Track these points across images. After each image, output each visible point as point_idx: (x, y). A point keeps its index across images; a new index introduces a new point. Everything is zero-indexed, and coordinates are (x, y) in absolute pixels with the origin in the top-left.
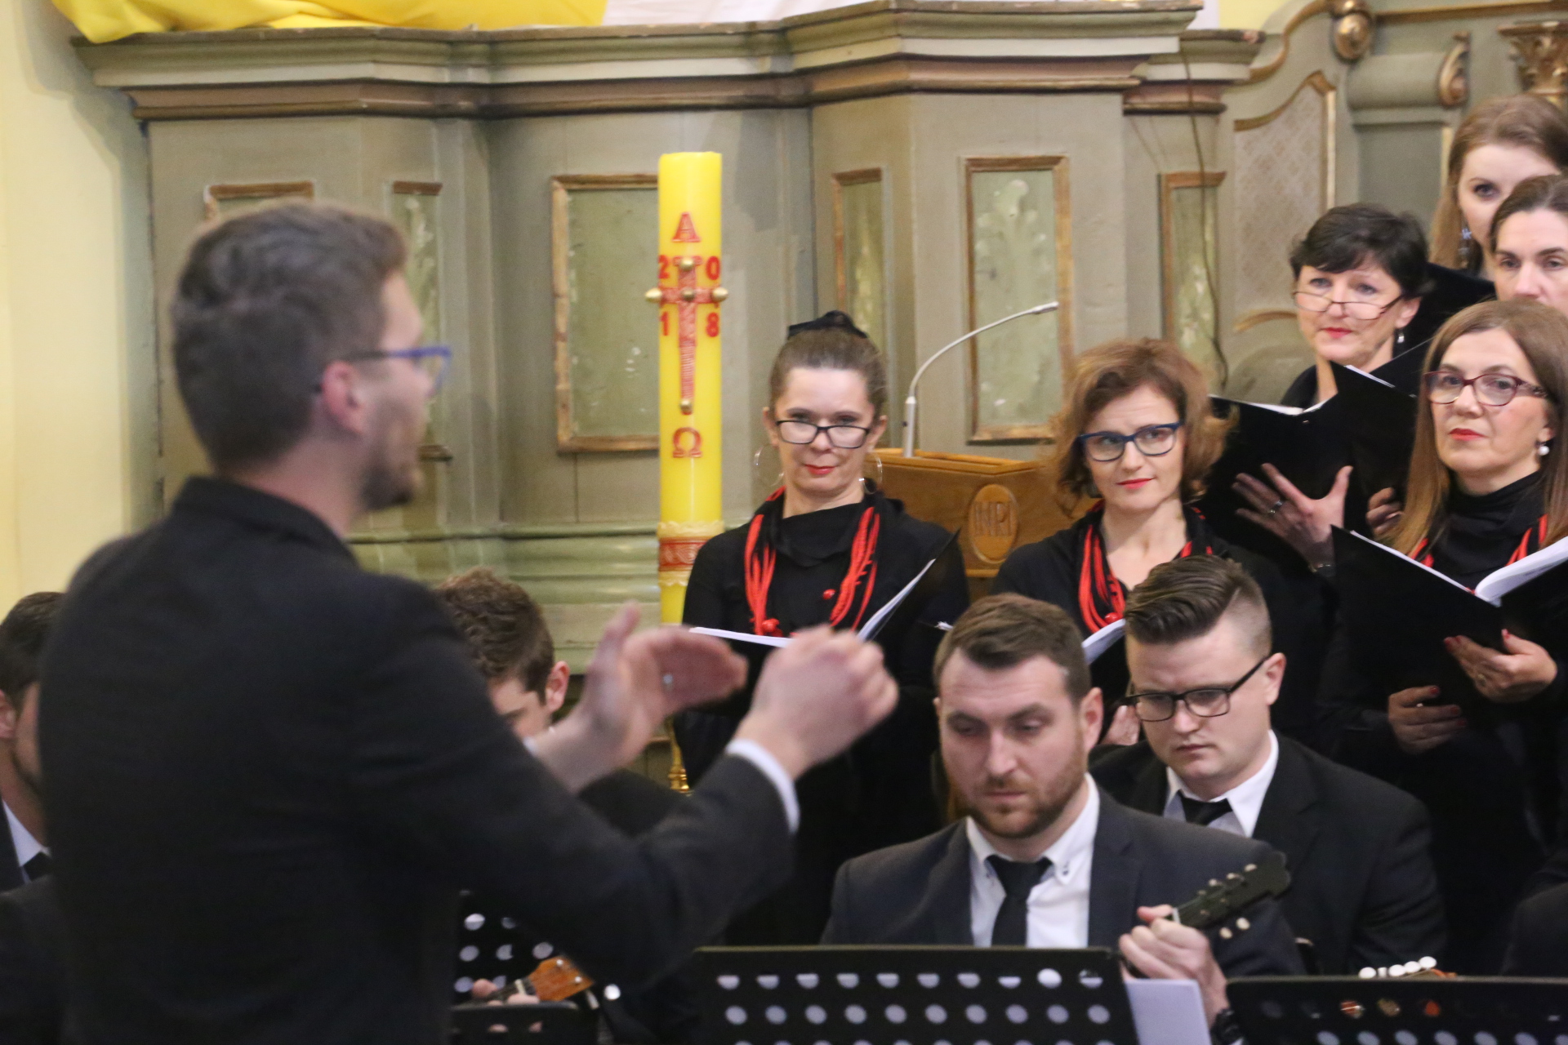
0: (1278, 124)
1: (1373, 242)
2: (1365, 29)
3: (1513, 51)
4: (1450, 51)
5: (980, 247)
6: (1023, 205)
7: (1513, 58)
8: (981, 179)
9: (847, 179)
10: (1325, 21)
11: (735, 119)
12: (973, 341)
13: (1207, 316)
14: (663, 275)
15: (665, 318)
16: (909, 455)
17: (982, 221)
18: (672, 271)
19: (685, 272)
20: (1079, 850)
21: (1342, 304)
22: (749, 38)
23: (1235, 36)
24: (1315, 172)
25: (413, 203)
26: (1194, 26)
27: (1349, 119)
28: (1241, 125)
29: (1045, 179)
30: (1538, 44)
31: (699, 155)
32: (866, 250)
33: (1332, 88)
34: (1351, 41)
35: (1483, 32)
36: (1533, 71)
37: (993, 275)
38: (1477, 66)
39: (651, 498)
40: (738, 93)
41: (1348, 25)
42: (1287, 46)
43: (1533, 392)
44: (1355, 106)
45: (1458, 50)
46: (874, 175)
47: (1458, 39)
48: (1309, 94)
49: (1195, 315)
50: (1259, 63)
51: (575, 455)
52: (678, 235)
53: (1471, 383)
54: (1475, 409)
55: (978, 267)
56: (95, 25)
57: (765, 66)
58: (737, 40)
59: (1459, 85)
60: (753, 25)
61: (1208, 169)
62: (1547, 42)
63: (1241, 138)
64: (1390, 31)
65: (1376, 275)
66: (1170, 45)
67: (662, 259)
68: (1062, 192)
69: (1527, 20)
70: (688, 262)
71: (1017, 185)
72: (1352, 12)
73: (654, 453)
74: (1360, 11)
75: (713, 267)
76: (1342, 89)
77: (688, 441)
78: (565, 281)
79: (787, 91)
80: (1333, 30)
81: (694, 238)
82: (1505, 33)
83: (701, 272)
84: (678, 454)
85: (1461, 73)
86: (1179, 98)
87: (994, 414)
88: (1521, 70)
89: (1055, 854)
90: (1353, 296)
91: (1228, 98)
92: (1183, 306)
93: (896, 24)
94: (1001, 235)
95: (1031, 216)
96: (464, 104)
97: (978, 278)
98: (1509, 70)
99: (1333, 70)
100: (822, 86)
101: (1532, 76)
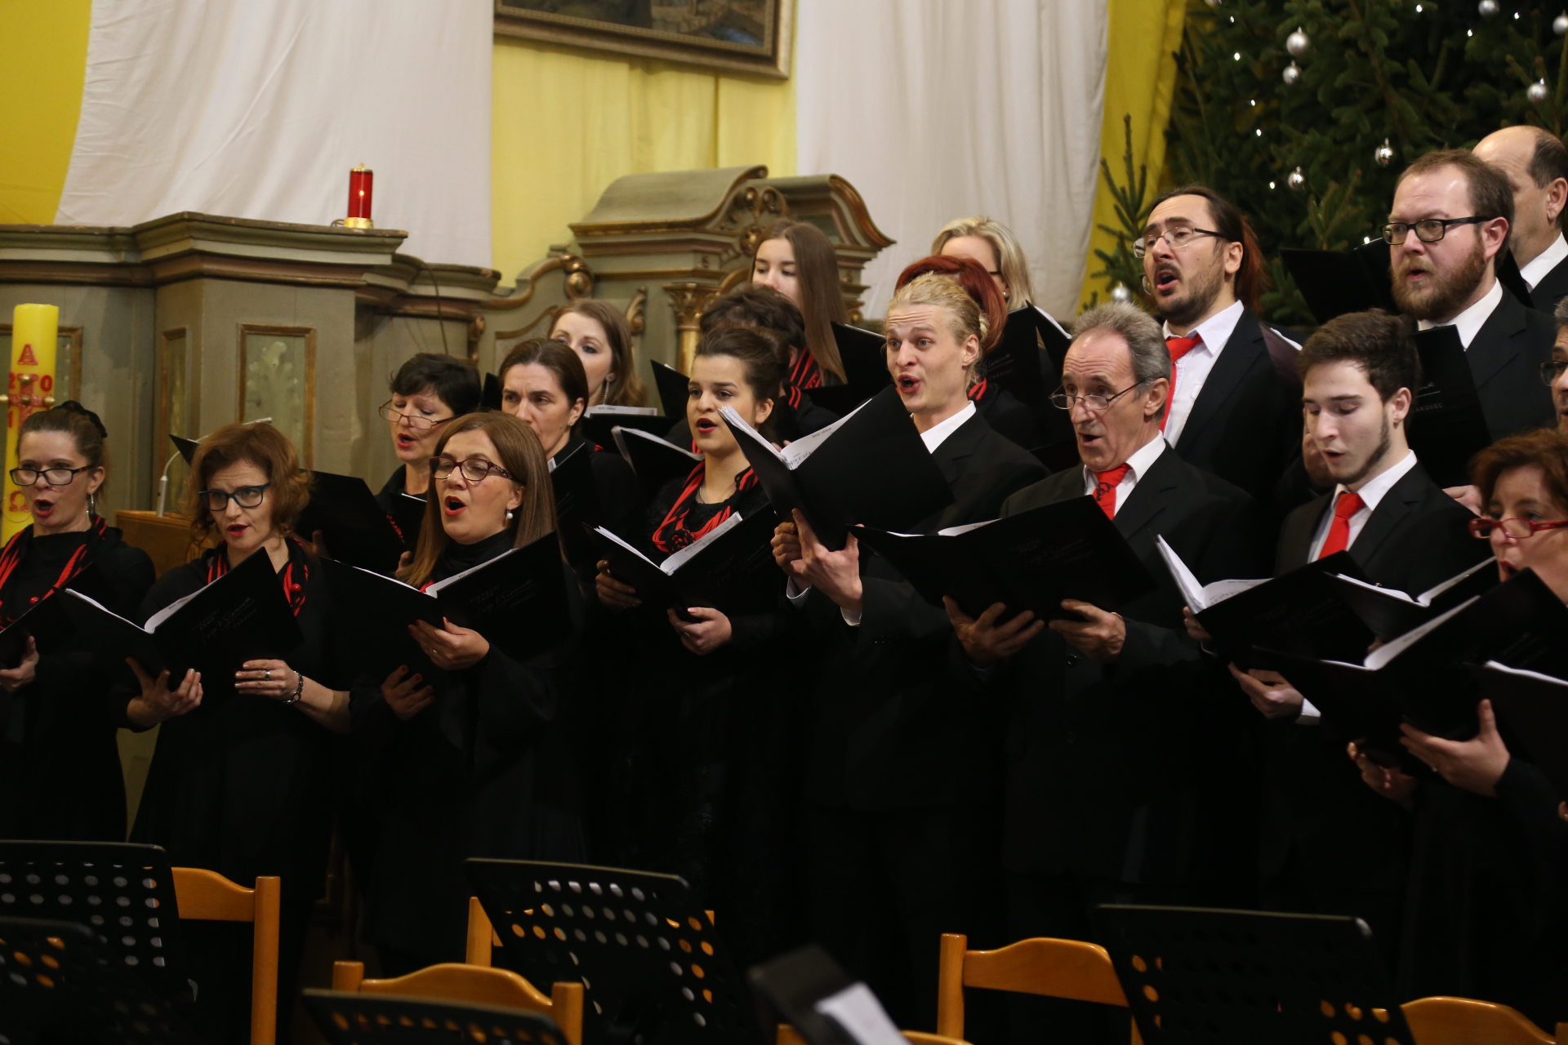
1: (432, 378)
2: (585, 282)
3: (671, 301)
4: (633, 298)
5: (250, 384)
6: (283, 359)
7: (670, 305)
8: (252, 340)
9: (170, 335)
10: (561, 275)
11: (103, 293)
14: (11, 386)
15: (10, 415)
16: (161, 515)
17: (252, 367)
18: (17, 383)
19: (26, 385)
21: (408, 417)
22: (110, 238)
26: (400, 251)
28: (500, 336)
29: (300, 343)
30: (684, 297)
31: (45, 306)
32: (177, 383)
34: (578, 285)
35: (654, 288)
36: (682, 314)
37: (259, 403)
38: (651, 310)
40: (105, 275)
41: (575, 278)
42: (533, 288)
43: (501, 473)
45: (639, 298)
46: (181, 333)
47: (640, 291)
50: (513, 297)
52: (22, 360)
53: (460, 465)
54: (461, 482)
55: (248, 397)
57: (123, 257)
58: (101, 238)
59: (638, 320)
60: (112, 229)
62: (689, 296)
63: (501, 343)
64: (603, 286)
65: (433, 400)
66: (385, 260)
67: (11, 375)
68: (310, 352)
69: (679, 282)
70: (26, 378)
71: (280, 345)
72: (577, 271)
74: (583, 271)
75: (46, 383)
79: (139, 276)
80: (566, 281)
81: (33, 362)
82: (666, 290)
83: (37, 386)
84: (13, 508)
85: (640, 313)
86: (433, 309)
88: (676, 313)
90: (417, 413)
91: (479, 314)
93: (189, 229)
94: (266, 378)
95: (288, 367)
97: (247, 405)
98: (669, 313)
100: (163, 273)
101: (681, 317)
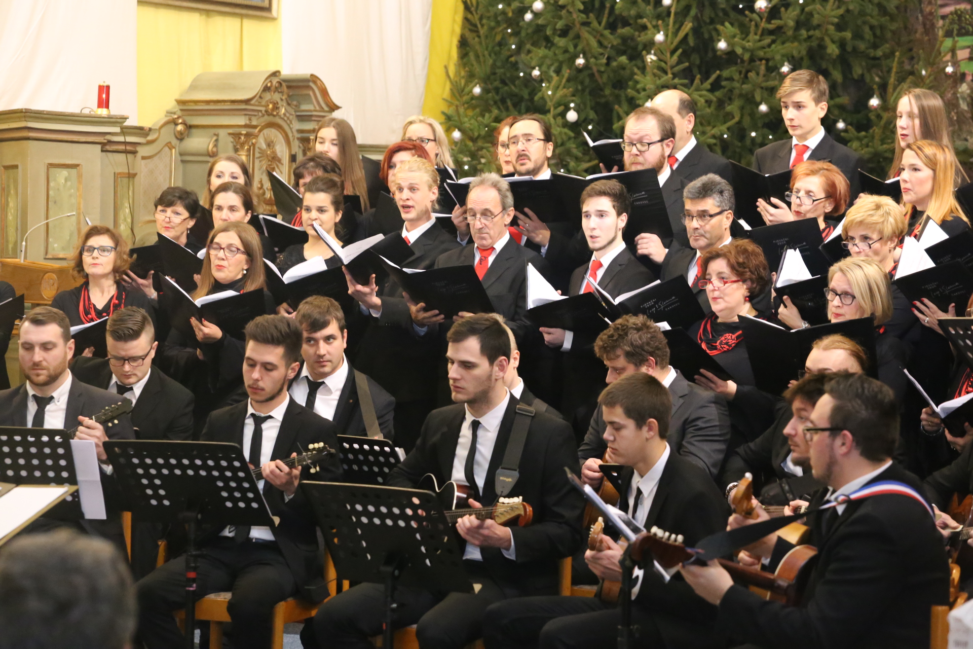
0: (156, 158)
2: (185, 129)
3: (232, 140)
4: (212, 138)
5: (51, 193)
6: (66, 180)
7: (232, 142)
8: (52, 170)
9: (7, 168)
10: (172, 126)
12: (47, 224)
13: (129, 220)
16: (22, 262)
17: (52, 184)
20: (64, 394)
21: (169, 218)
23: (141, 128)
24: (168, 175)
26: (126, 124)
27: (179, 158)
28: (143, 158)
29: (74, 172)
30: (240, 138)
32: (12, 192)
33: (174, 148)
34: (181, 133)
35: (223, 133)
37: (55, 202)
38: (220, 144)
41: (180, 128)
42: (159, 133)
43: (242, 253)
44: (181, 154)
45: (215, 138)
46: (16, 167)
47: (215, 135)
48: (167, 149)
49: (125, 220)
50: (150, 138)
53: (223, 249)
54: (224, 257)
55: (50, 199)
59: (215, 150)
61: (131, 172)
62: (243, 138)
63: (143, 162)
64: (194, 131)
65: (181, 209)
66: (117, 130)
68: (80, 176)
69: (237, 130)
71: (65, 173)
72: (181, 123)
74: (184, 123)
76: (177, 148)
80: (175, 129)
82: (230, 134)
85: (216, 146)
86: (122, 147)
87: (54, 249)
88: (235, 146)
89: (55, 394)
90: (173, 216)
91: (139, 149)
92: (121, 217)
93: (24, 117)
94: (58, 189)
95: (69, 183)
97: (50, 203)
98: (231, 145)
99: (175, 142)
101: (238, 149)
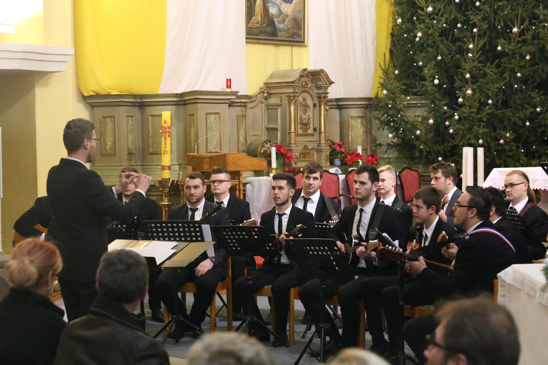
0: (256, 108)
2: (268, 95)
3: (287, 99)
4: (279, 98)
5: (208, 125)
6: (214, 119)
8: (208, 115)
9: (190, 115)
10: (262, 94)
11: (175, 106)
12: (207, 138)
13: (244, 135)
14: (162, 129)
15: (162, 135)
16: (196, 154)
17: (208, 121)
18: (164, 128)
19: (165, 128)
20: (202, 207)
22: (176, 95)
23: (247, 96)
24: (261, 115)
25: (129, 118)
26: (238, 94)
27: (266, 107)
28: (250, 108)
29: (217, 115)
30: (291, 98)
31: (167, 112)
32: (192, 125)
33: (263, 103)
34: (266, 97)
35: (283, 96)
37: (210, 129)
38: (283, 101)
39: (160, 160)
40: (175, 103)
41: (265, 94)
42: (257, 97)
44: (267, 106)
45: (280, 98)
46: (193, 115)
47: (280, 97)
48: (260, 104)
49: (242, 135)
50: (252, 100)
51: (152, 154)
52: (164, 123)
55: (208, 128)
56: (86, 94)
57: (178, 99)
58: (175, 96)
59: (280, 103)
60: (177, 94)
61: (244, 114)
62: (292, 98)
63: (250, 110)
64: (272, 95)
66: (235, 97)
67: (162, 126)
68: (220, 117)
69: (289, 94)
70: (166, 127)
71: (214, 116)
72: (266, 93)
73: (161, 154)
74: (267, 93)
75: (169, 127)
76: (265, 103)
77: (165, 152)
78: (151, 129)
79: (182, 103)
80: (263, 95)
81: (167, 123)
82: (286, 96)
83: (168, 128)
84: (164, 154)
85: (281, 102)
86: (239, 104)
87: (210, 148)
88: (289, 101)
89: (198, 207)
91: (248, 104)
92: (240, 133)
93: (196, 94)
94: (211, 123)
95: (215, 121)
96: (137, 104)
97: (208, 129)
98: (287, 101)
99: (264, 101)
100: (187, 102)
